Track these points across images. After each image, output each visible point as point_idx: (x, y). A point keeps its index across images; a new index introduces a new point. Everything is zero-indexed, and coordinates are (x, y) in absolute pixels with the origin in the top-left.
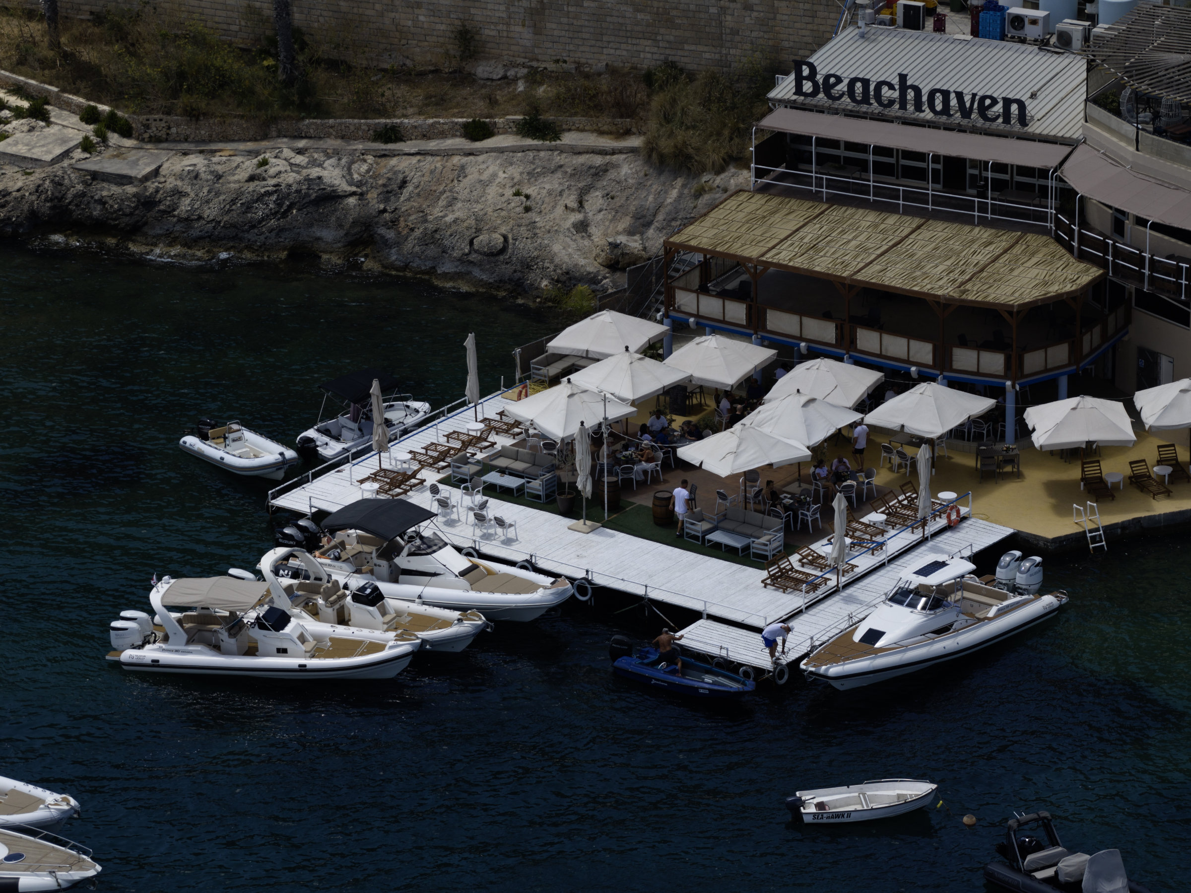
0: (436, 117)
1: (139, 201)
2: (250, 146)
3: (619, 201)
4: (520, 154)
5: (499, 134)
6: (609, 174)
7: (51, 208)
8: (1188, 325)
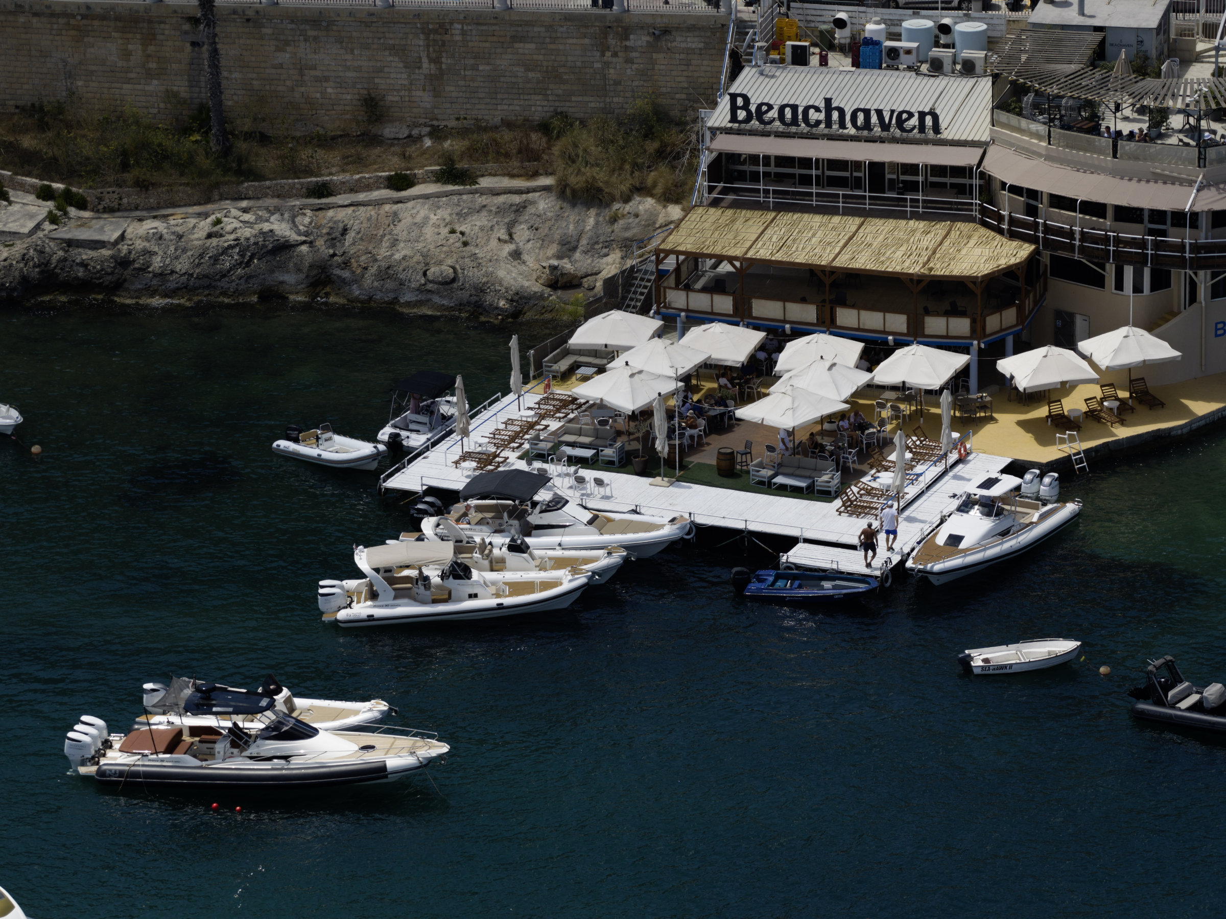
0: (361, 172)
1: (116, 261)
2: (197, 209)
3: (544, 231)
4: (444, 199)
5: (419, 183)
6: (528, 209)
7: (41, 273)
8: (1104, 288)
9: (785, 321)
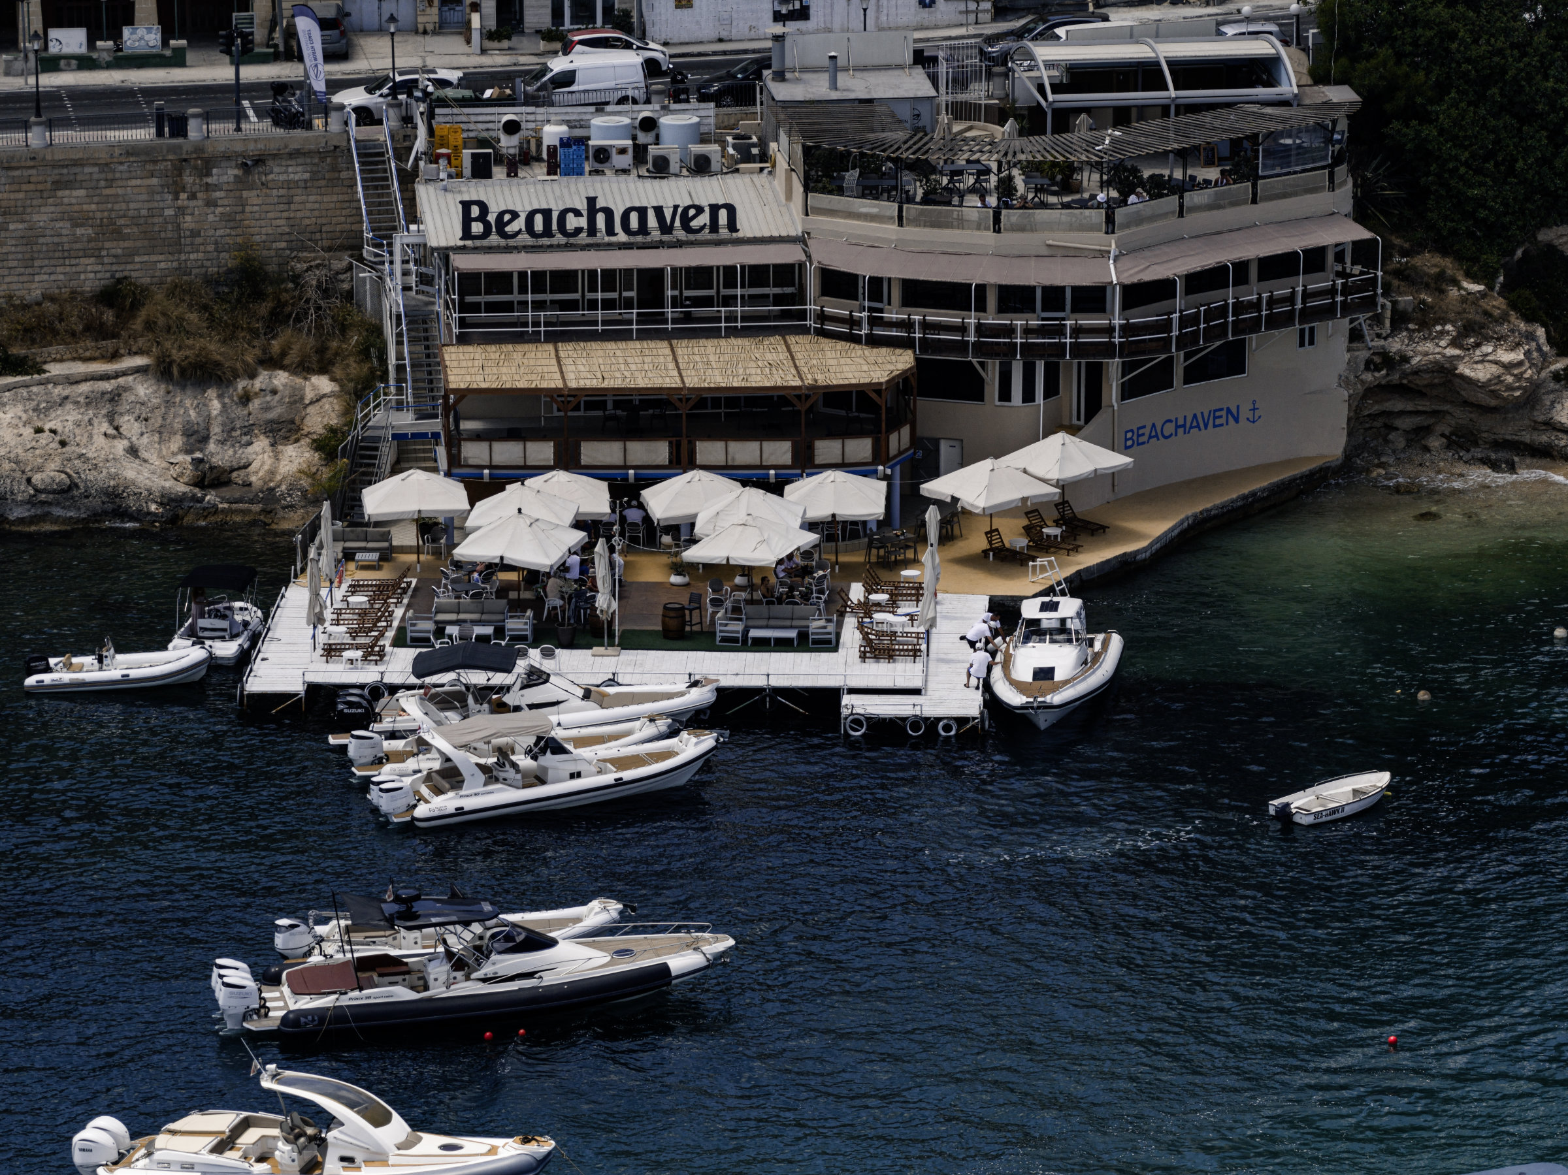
3: (156, 421)
4: (7, 394)
6: (124, 397)
8: (982, 400)
9: (626, 467)
